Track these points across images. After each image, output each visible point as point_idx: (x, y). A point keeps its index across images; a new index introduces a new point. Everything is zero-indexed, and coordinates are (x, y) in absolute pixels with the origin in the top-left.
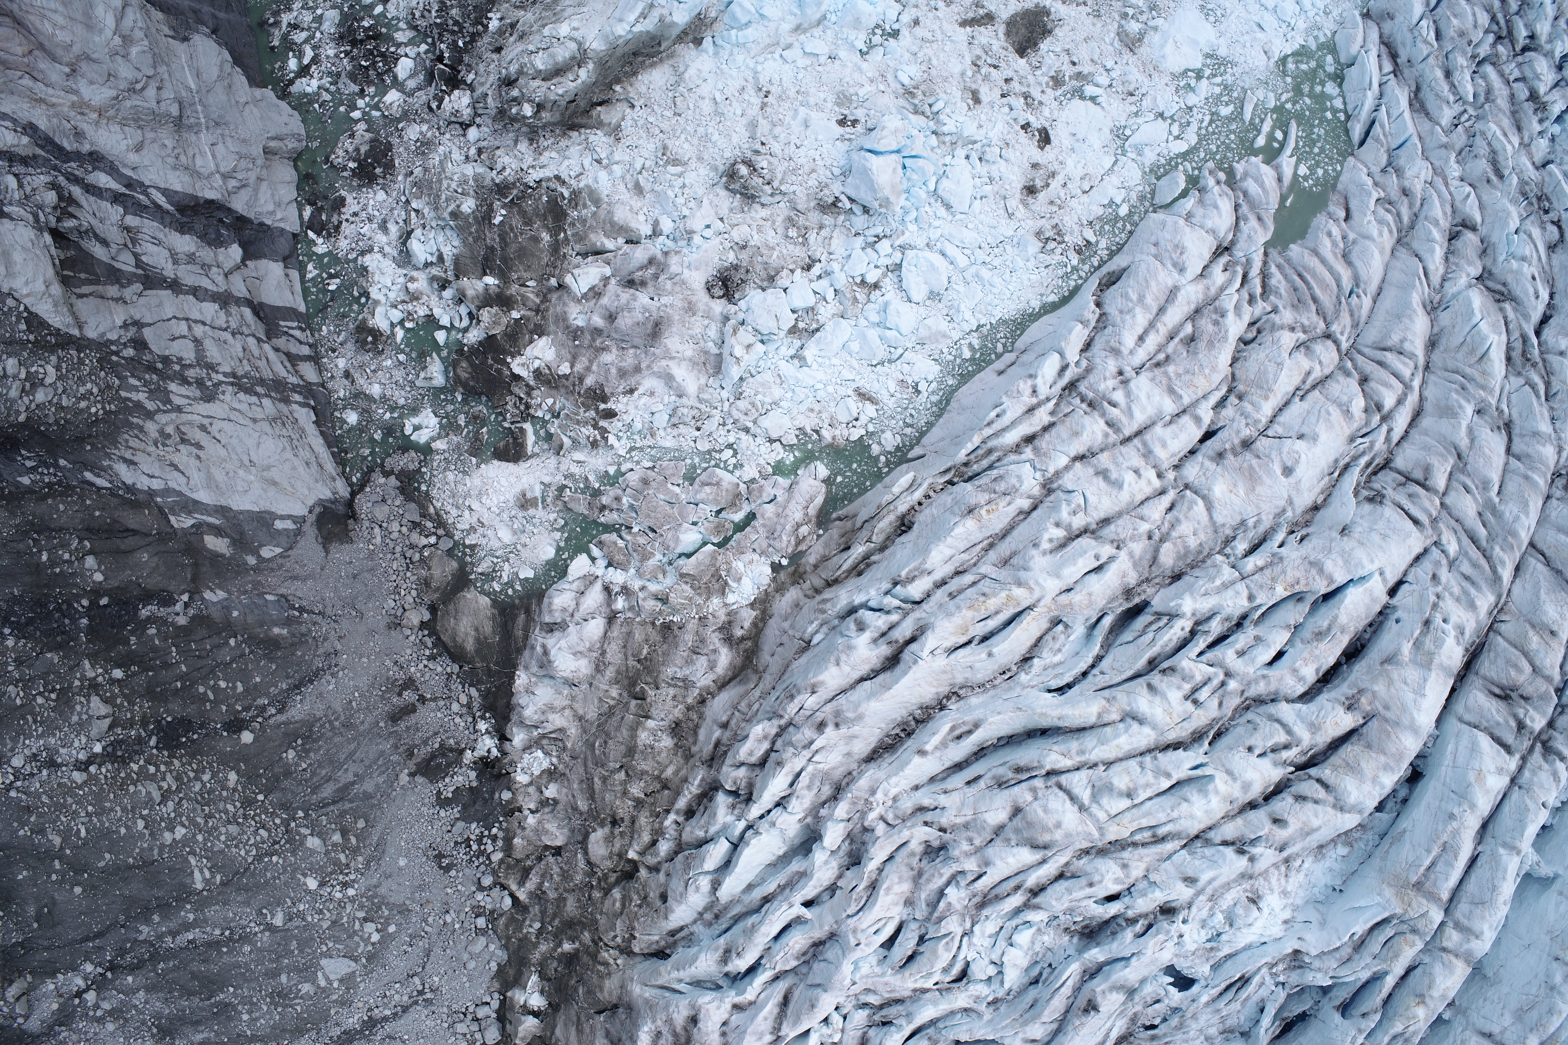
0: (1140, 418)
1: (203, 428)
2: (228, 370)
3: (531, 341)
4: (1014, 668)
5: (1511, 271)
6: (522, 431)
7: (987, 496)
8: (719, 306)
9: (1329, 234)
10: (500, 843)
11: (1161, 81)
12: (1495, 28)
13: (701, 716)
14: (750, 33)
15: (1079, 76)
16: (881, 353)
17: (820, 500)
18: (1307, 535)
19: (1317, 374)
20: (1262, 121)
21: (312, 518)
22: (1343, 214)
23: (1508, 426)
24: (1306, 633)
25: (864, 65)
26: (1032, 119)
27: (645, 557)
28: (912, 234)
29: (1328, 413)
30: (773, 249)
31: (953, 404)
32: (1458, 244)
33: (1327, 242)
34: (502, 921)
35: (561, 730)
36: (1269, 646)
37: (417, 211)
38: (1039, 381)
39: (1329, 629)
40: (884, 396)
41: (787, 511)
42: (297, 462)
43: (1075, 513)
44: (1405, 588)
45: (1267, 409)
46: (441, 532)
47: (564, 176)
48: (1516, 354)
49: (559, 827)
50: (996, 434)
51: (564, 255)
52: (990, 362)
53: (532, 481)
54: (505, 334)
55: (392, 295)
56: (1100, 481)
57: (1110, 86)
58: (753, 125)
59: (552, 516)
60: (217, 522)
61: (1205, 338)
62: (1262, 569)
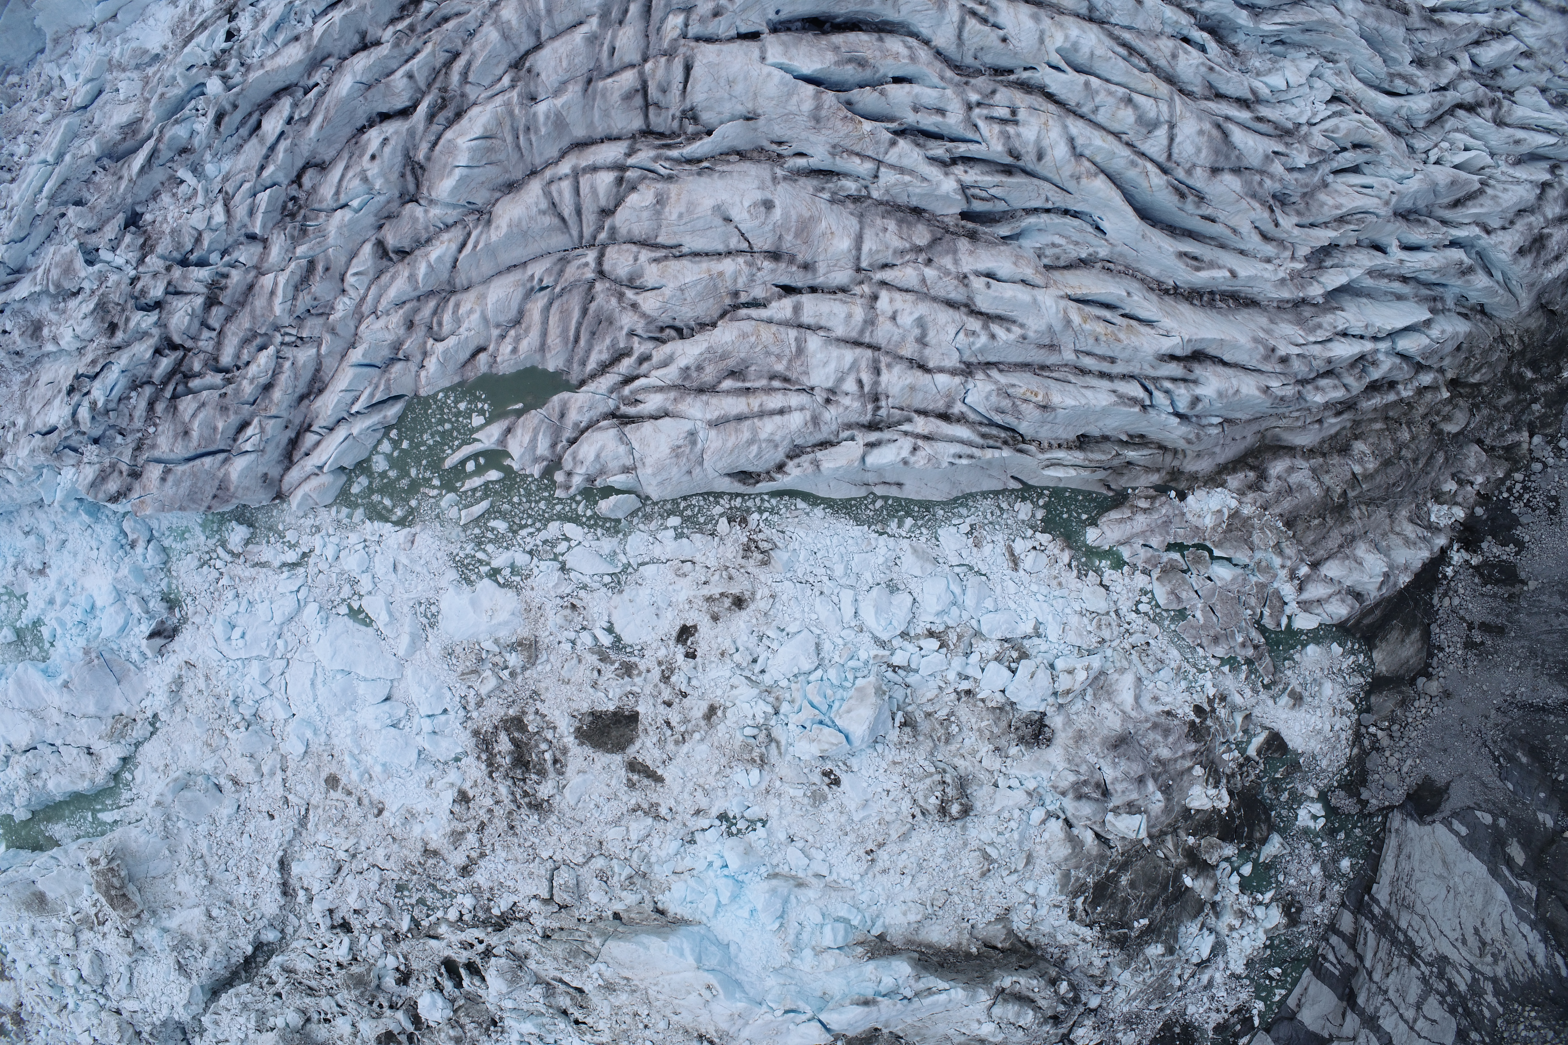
0: (849, 355)
1: (1464, 942)
2: (1414, 969)
3: (1198, 811)
4: (1099, 265)
5: (387, 181)
6: (1259, 753)
7: (1024, 407)
8: (1056, 721)
9: (515, 350)
10: (1508, 483)
11: (535, 597)
12: (180, 388)
13: (1323, 441)
14: (843, 911)
15: (604, 658)
16: (973, 581)
17: (1114, 515)
18: (772, 142)
19: (645, 255)
20: (474, 490)
21: (1438, 816)
22: (483, 357)
23: (517, 65)
24: (867, 74)
25: (774, 812)
26: (680, 657)
27: (1262, 586)
28: (867, 651)
29: (681, 216)
30: (979, 730)
31: (955, 494)
32: (406, 245)
33: (524, 345)
34: (1549, 431)
35: (1411, 521)
36: (917, 95)
37: (1180, 977)
38: (905, 453)
39: (850, 60)
40: (1001, 548)
41: (1145, 528)
42: (1416, 865)
43: (974, 333)
44: (743, 30)
45: (728, 266)
46: (1363, 730)
47: (1066, 915)
48: (449, 113)
49: (1467, 457)
50: (970, 444)
51: (1123, 854)
52: (896, 499)
53: (1280, 711)
54: (1211, 833)
55: (1251, 929)
56: (931, 337)
57: (584, 628)
58: (904, 837)
59: (1289, 673)
60: (1504, 868)
61: (722, 365)
62: (858, 154)
